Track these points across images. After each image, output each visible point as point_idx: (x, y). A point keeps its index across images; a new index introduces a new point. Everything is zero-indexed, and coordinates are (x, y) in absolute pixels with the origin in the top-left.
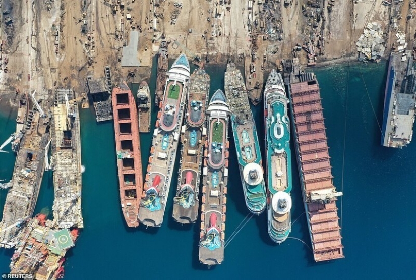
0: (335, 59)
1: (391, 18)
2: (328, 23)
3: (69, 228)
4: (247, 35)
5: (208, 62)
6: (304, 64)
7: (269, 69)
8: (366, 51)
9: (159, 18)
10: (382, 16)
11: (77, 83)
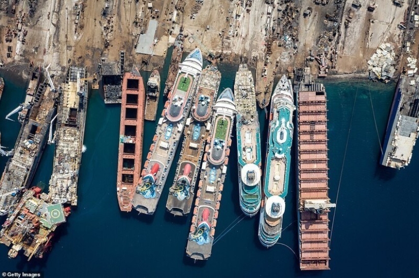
0: (345, 73)
1: (404, 42)
2: (343, 38)
3: (62, 204)
4: (263, 39)
5: (221, 60)
6: (315, 75)
7: (281, 75)
8: (377, 70)
9: (179, 11)
10: (396, 39)
11: (90, 63)
